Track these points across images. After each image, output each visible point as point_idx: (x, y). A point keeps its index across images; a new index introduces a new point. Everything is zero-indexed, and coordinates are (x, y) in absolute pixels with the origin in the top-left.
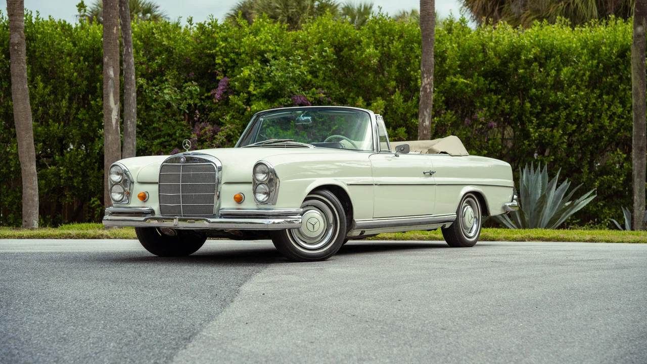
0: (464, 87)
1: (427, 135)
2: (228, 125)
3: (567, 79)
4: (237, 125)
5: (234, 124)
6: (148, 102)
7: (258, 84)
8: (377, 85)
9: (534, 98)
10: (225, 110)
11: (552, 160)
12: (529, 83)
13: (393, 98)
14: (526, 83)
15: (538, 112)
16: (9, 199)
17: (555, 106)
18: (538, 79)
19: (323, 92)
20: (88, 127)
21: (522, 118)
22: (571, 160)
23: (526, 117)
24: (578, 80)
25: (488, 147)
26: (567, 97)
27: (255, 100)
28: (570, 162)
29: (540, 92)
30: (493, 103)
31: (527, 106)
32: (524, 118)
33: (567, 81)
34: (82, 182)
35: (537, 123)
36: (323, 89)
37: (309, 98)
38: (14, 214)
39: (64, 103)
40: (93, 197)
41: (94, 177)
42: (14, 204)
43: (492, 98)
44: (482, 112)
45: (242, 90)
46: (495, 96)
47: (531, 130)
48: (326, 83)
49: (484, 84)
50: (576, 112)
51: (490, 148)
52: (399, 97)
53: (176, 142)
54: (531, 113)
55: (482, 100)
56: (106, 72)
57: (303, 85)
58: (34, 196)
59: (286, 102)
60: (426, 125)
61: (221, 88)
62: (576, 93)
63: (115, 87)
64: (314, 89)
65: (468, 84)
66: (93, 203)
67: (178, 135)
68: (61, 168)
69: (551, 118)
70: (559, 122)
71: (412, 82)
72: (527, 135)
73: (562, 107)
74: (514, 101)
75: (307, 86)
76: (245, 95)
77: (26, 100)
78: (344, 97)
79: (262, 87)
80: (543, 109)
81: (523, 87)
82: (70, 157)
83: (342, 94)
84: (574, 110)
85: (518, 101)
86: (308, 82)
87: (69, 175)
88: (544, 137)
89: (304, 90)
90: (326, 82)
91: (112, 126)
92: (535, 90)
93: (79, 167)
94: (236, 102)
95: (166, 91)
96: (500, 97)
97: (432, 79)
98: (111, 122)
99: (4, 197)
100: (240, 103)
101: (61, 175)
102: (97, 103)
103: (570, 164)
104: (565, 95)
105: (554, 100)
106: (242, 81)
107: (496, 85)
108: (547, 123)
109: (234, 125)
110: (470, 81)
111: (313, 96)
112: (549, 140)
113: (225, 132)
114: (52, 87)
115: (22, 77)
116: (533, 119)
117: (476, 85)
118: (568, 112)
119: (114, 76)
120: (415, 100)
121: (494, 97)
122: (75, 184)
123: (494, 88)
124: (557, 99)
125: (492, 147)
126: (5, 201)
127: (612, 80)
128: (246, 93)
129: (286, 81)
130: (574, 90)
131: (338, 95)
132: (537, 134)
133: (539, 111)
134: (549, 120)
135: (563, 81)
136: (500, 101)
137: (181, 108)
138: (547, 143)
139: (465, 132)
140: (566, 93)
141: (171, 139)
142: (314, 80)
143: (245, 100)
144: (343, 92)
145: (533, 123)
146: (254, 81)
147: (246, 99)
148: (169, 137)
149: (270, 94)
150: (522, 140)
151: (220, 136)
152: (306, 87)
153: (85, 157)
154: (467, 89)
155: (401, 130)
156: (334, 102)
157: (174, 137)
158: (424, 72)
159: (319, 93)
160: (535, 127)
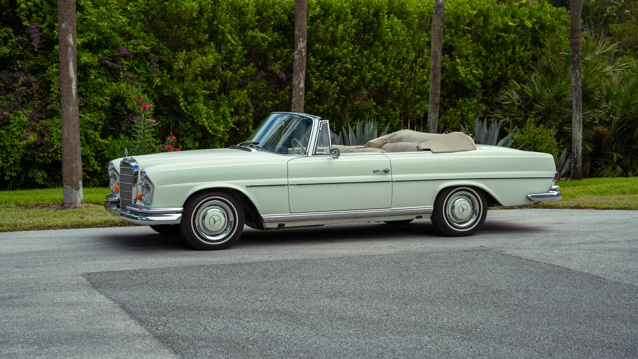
0: (261, 41)
1: (302, 96)
3: (340, 35)
8: (189, 37)
9: (316, 52)
12: (312, 39)
13: (206, 50)
15: (319, 65)
17: (330, 60)
18: (321, 35)
22: (337, 108)
23: (310, 69)
24: (347, 37)
25: (279, 97)
26: (340, 52)
29: (321, 46)
30: (284, 56)
31: (311, 60)
33: (340, 37)
35: (318, 76)
37: (131, 50)
43: (283, 52)
44: (277, 65)
47: (314, 81)
49: (276, 38)
50: (346, 65)
54: (313, 66)
55: (274, 53)
56: (65, 39)
59: (110, 54)
60: (301, 87)
63: (73, 56)
64: (134, 40)
65: (265, 38)
69: (328, 70)
70: (334, 74)
71: (220, 35)
73: (336, 61)
80: (322, 63)
84: (344, 64)
88: (322, 88)
91: (73, 97)
92: (318, 45)
97: (306, 43)
98: (72, 93)
104: (339, 50)
105: (331, 54)
107: (282, 39)
108: (325, 75)
110: (267, 35)
111: (134, 48)
112: (326, 91)
116: (315, 71)
117: (271, 39)
118: (340, 66)
119: (74, 43)
120: (224, 53)
123: (282, 42)
124: (333, 53)
125: (282, 97)
127: (369, 37)
129: (111, 32)
130: (345, 45)
131: (152, 46)
132: (318, 86)
133: (320, 64)
134: (326, 73)
135: (337, 37)
138: (323, 92)
140: (340, 48)
142: (133, 31)
145: (314, 75)
149: (94, 44)
154: (264, 42)
155: (215, 82)
158: (299, 37)
159: (139, 44)
160: (317, 79)
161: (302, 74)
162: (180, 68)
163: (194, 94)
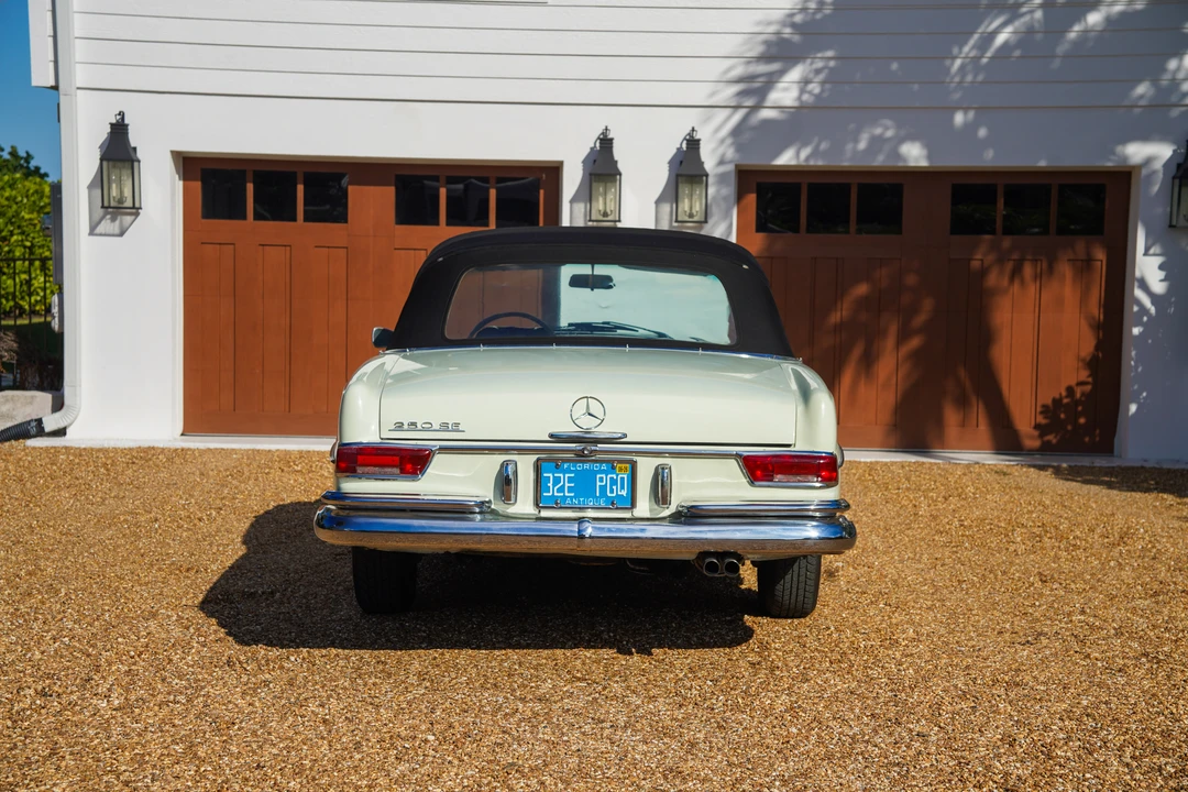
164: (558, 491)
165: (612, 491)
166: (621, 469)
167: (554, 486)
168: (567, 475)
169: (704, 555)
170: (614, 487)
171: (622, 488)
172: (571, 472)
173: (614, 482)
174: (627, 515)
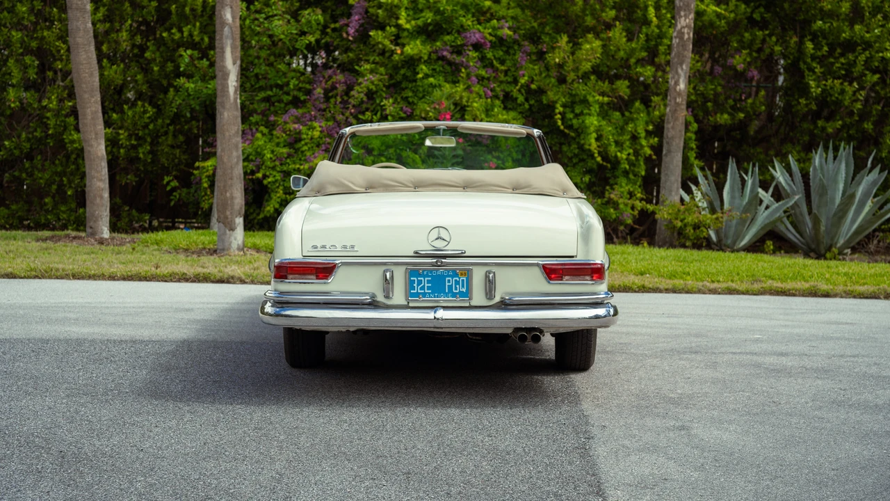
0: (714, 19)
1: (681, 104)
2: (368, 75)
3: (870, 4)
4: (381, 75)
5: (377, 73)
6: (247, 36)
7: (411, 13)
8: (587, 15)
9: (819, 34)
10: (361, 50)
11: (838, 127)
12: (813, 12)
13: (610, 35)
14: (808, 11)
15: (823, 56)
16: (47, 176)
18: (827, 5)
19: (507, 25)
20: (159, 71)
21: (799, 64)
22: (866, 126)
23: (805, 63)
24: (887, 6)
25: (746, 107)
26: (868, 32)
27: (407, 37)
28: (864, 128)
29: (829, 24)
30: (757, 42)
31: (807, 47)
32: (802, 66)
33: (869, 7)
34: (151, 152)
35: (821, 73)
36: (507, 22)
37: (488, 36)
38: (53, 197)
39: (124, 35)
40: (167, 176)
41: (168, 145)
42: (54, 183)
43: (756, 35)
44: (740, 56)
45: (387, 21)
46: (761, 32)
47: (811, 83)
48: (511, 13)
49: (745, 13)
50: (881, 55)
51: (749, 109)
52: (621, 34)
53: (290, 98)
54: (813, 58)
55: (739, 38)
56: (221, 15)
57: (477, 14)
58: (102, 190)
59: (453, 42)
60: (680, 90)
61: (357, 17)
62: (883, 26)
63: (234, 39)
64: (495, 21)
65: (721, 13)
66: (168, 183)
67: (292, 86)
68: (121, 132)
69: (842, 64)
70: (854, 70)
71: (639, 11)
72: (805, 91)
73: (860, 48)
74: (788, 38)
75: (483, 16)
76: (393, 29)
77: (90, 46)
78: (536, 33)
79: (417, 16)
80: (831, 52)
81: (803, 17)
82: (134, 116)
83: (533, 27)
84: (877, 52)
85: (795, 39)
86: (485, 9)
87: (133, 142)
88: (829, 93)
89: (480, 23)
90: (510, 11)
91: (228, 96)
92: (821, 22)
93: (147, 131)
94: (380, 40)
95: (277, 22)
96: (767, 32)
97: (692, 19)
98: (228, 91)
99: (39, 172)
100: (387, 42)
101: (120, 142)
102: (172, 36)
103: (864, 131)
104: (865, 29)
105: (848, 37)
106: (389, 7)
107: (761, 14)
108: (835, 72)
109: (378, 76)
110: (725, 10)
111: (493, 34)
112: (837, 98)
113: (365, 87)
114: (108, 10)
115: (83, 10)
116: (815, 65)
117: (732, 15)
118: (868, 55)
119: (233, 21)
120: (643, 39)
121: (759, 33)
122: (141, 155)
123: (759, 19)
124: (852, 35)
125: (752, 108)
126: (41, 178)
128: (394, 26)
129: (454, 10)
130: (879, 21)
131: (529, 30)
132: (820, 89)
133: (825, 53)
134: (839, 67)
135: (863, 7)
136: (768, 39)
137: (297, 47)
138: (833, 101)
139: (713, 87)
140: (868, 26)
141: (281, 92)
142: (495, 7)
143: (393, 38)
144: (535, 25)
145: (814, 73)
146: (406, 8)
147: (394, 35)
148: (278, 90)
149: (430, 28)
150: (796, 97)
151: (358, 94)
152: (482, 18)
153: (155, 115)
154: (720, 21)
155: (622, 84)
156: (523, 40)
157: (285, 89)
158: (680, 9)
159: (502, 28)
160: (818, 80)
161: (682, 69)
162: (555, 62)
163: (585, 102)
164: (421, 289)
165: (456, 289)
166: (462, 274)
167: (418, 285)
168: (426, 279)
169: (517, 330)
170: (458, 286)
171: (463, 286)
172: (429, 276)
173: (457, 283)
174: (467, 305)
